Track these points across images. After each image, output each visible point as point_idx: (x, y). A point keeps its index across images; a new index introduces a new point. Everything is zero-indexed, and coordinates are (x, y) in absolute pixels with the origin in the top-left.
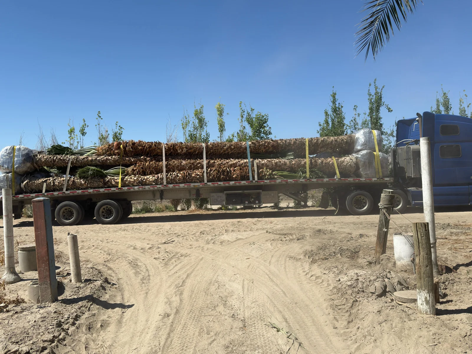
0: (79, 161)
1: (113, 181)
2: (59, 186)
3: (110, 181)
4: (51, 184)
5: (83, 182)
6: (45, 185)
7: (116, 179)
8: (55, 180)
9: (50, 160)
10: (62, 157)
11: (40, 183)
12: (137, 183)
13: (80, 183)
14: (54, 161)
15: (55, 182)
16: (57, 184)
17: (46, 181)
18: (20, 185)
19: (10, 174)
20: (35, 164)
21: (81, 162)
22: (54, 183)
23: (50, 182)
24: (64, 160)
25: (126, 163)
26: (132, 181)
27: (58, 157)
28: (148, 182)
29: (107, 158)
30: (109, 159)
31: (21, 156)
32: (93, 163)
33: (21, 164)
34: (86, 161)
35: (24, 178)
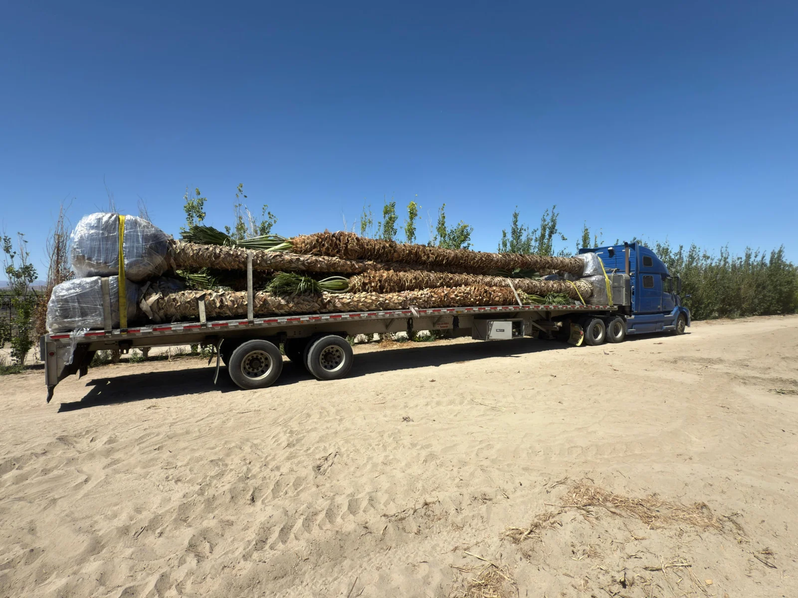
0: (266, 261)
1: (337, 300)
2: (232, 309)
3: (332, 301)
4: (215, 303)
5: (283, 302)
6: (202, 305)
7: (342, 299)
8: (222, 295)
9: (206, 254)
10: (231, 249)
11: (189, 302)
12: (376, 306)
13: (277, 303)
14: (217, 256)
15: (224, 299)
16: (229, 303)
17: (203, 297)
18: (138, 303)
19: (111, 278)
20: (172, 260)
21: (271, 263)
22: (221, 301)
23: (214, 300)
24: (237, 256)
25: (346, 270)
26: (369, 303)
27: (223, 249)
28: (392, 304)
29: (316, 260)
30: (320, 261)
31: (140, 240)
32: (293, 265)
33: (142, 257)
34: (281, 261)
35: (148, 289)
